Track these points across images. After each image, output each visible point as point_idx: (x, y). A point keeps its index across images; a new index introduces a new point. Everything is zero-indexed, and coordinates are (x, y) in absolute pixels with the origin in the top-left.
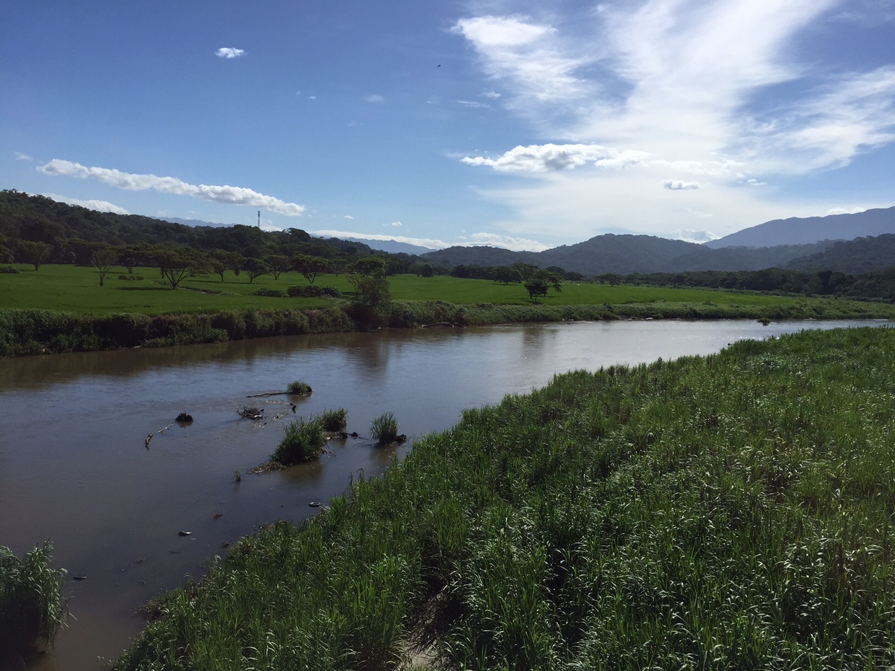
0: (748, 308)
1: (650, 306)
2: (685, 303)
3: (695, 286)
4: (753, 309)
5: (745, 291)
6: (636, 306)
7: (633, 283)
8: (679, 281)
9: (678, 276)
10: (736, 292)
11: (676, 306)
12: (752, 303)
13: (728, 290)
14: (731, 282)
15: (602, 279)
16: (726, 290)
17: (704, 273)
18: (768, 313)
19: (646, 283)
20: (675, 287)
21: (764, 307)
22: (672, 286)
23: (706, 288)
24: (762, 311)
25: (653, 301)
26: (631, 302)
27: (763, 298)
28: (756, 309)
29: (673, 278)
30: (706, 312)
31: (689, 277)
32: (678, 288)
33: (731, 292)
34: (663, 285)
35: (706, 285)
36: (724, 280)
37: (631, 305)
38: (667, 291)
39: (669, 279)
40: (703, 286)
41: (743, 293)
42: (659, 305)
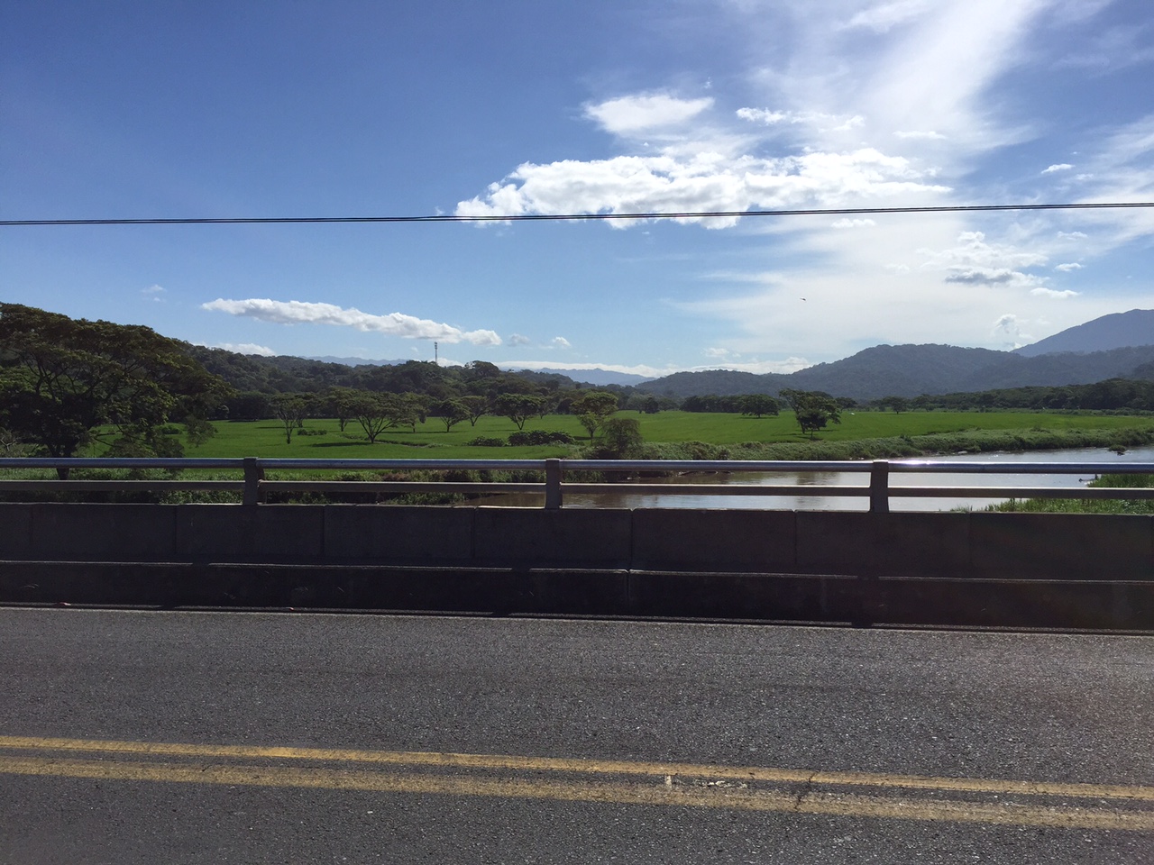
0: (1093, 433)
1: (961, 437)
2: (1005, 431)
3: (1010, 407)
4: (1099, 434)
5: (1079, 411)
6: (942, 437)
7: (925, 407)
8: (987, 401)
9: (984, 396)
10: (1068, 413)
11: (995, 435)
12: (1097, 427)
13: (1055, 410)
14: (1058, 401)
15: (882, 404)
16: (1052, 410)
17: (1020, 389)
18: (1120, 439)
19: (941, 407)
20: (982, 411)
21: (1114, 430)
22: (978, 409)
23: (1026, 410)
24: (1113, 436)
25: (961, 430)
26: (934, 433)
27: (1107, 419)
28: (1104, 434)
29: (978, 399)
30: (1037, 441)
31: (999, 396)
32: (987, 411)
33: (1060, 413)
34: (965, 408)
35: (1025, 406)
36: (1049, 398)
37: (935, 436)
38: (972, 416)
39: (973, 401)
40: (1020, 407)
41: (1076, 413)
42: (971, 435)
